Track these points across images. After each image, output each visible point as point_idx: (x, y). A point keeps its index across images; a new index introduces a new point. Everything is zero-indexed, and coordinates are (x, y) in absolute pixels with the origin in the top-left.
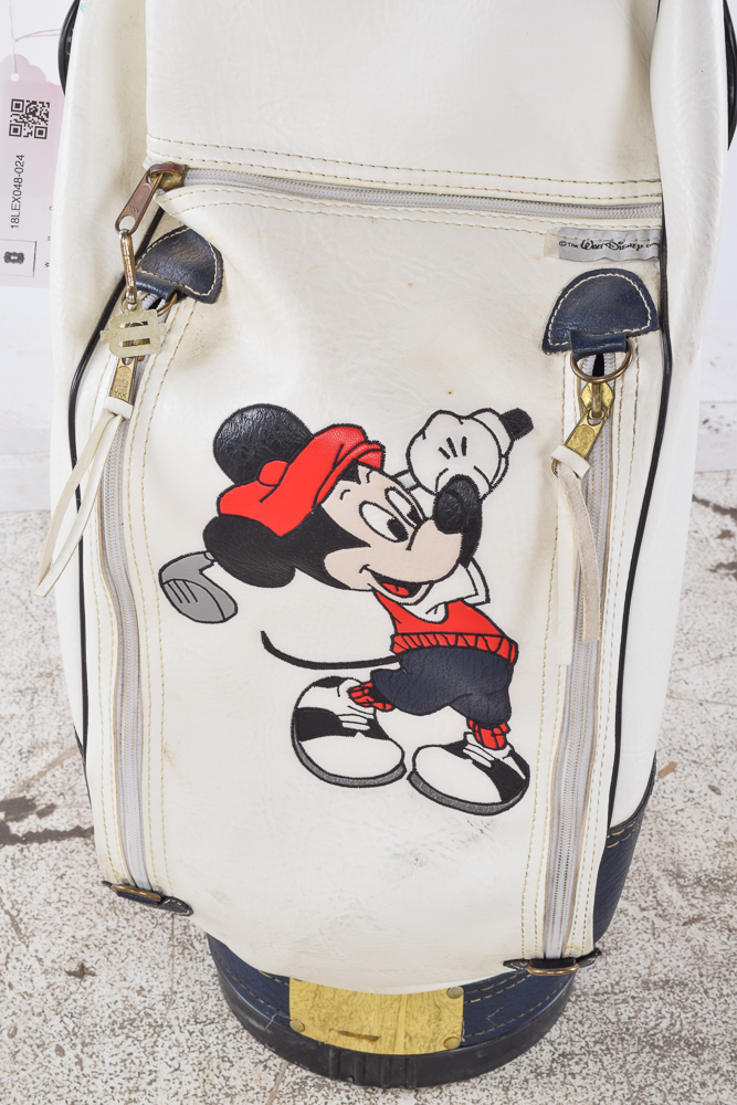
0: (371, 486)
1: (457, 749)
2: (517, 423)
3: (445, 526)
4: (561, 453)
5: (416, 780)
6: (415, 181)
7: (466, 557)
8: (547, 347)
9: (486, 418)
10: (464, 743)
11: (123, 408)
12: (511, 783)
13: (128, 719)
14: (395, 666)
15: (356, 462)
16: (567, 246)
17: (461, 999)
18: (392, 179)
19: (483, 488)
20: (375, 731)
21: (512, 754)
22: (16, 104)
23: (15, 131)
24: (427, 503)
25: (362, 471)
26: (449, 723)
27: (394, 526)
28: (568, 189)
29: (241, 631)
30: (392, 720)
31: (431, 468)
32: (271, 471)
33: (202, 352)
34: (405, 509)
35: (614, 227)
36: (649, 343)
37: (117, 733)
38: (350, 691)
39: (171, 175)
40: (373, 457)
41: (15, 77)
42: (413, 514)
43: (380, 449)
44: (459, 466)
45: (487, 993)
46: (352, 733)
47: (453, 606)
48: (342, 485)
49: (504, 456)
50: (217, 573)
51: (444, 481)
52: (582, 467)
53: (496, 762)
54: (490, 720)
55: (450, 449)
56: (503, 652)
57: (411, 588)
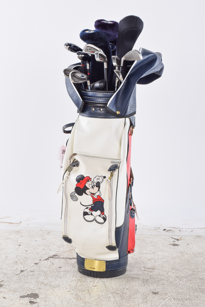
0: (90, 182)
1: (100, 216)
2: (105, 177)
3: (97, 187)
4: (108, 179)
5: (96, 221)
6: (98, 156)
7: (99, 190)
8: (108, 171)
9: (102, 177)
10: (100, 215)
11: (68, 176)
12: (105, 219)
13: (66, 213)
14: (93, 205)
15: (89, 180)
16: (112, 162)
17: (105, 263)
18: (96, 156)
19: (100, 183)
20: (92, 214)
21: (105, 215)
22: (63, 150)
23: (63, 153)
24: (95, 184)
25: (89, 181)
26: (99, 212)
27: (92, 187)
28: (113, 157)
29: (78, 202)
30: (94, 213)
31: (96, 181)
32: (81, 181)
33: (76, 171)
34: (93, 185)
35: (117, 161)
36: (117, 170)
37: (65, 214)
38: (89, 209)
39: (75, 154)
40: (90, 180)
41: (63, 148)
42: (94, 185)
43: (91, 179)
44: (98, 181)
45: (109, 263)
46: (89, 215)
47: (98, 196)
48: (87, 182)
49: (103, 180)
50: (76, 194)
51: (97, 182)
52: (110, 181)
53: (103, 217)
54: (102, 211)
55: (98, 179)
56: (103, 201)
57: (94, 194)
